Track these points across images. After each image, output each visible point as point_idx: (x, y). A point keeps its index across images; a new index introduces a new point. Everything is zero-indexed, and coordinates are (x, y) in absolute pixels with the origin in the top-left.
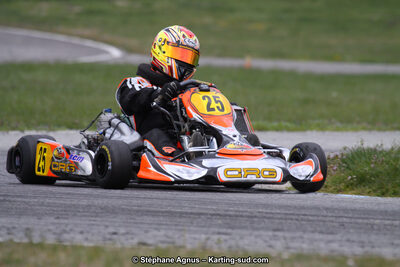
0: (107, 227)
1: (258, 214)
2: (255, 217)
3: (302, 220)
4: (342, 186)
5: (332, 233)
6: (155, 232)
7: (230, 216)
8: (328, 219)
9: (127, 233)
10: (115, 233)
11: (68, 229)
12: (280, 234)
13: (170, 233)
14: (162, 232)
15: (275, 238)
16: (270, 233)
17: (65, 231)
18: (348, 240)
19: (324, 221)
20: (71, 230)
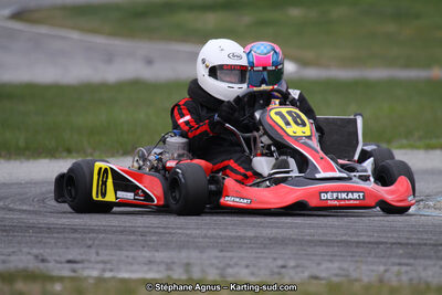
0: (275, 259)
6: (329, 265)
7: (412, 244)
9: (297, 266)
10: (283, 267)
11: (232, 263)
13: (345, 265)
14: (336, 265)
17: (229, 266)
20: (236, 264)
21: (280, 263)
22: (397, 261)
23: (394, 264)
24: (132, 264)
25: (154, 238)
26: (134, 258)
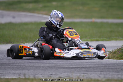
0: (49, 72)
2: (95, 68)
3: (109, 68)
6: (64, 74)
7: (87, 68)
9: (55, 74)
10: (52, 74)
13: (69, 74)
14: (66, 74)
15: (101, 74)
17: (36, 74)
19: (116, 69)
20: (38, 74)
21: (50, 73)
22: (83, 72)
23: (82, 73)
24: (9, 74)
25: (15, 67)
26: (10, 72)
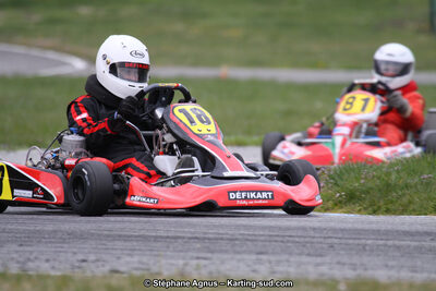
0: (75, 253)
1: (240, 237)
2: (236, 239)
3: (288, 241)
4: (330, 204)
5: (321, 256)
6: (128, 259)
7: (209, 239)
8: (315, 240)
9: (98, 260)
10: (84, 261)
11: (32, 257)
12: (264, 257)
13: (145, 259)
14: (136, 259)
15: (259, 262)
16: (254, 257)
17: (29, 260)
18: (339, 263)
19: (312, 243)
20: (36, 258)
21: (81, 257)
22: (195, 255)
23: (192, 258)
